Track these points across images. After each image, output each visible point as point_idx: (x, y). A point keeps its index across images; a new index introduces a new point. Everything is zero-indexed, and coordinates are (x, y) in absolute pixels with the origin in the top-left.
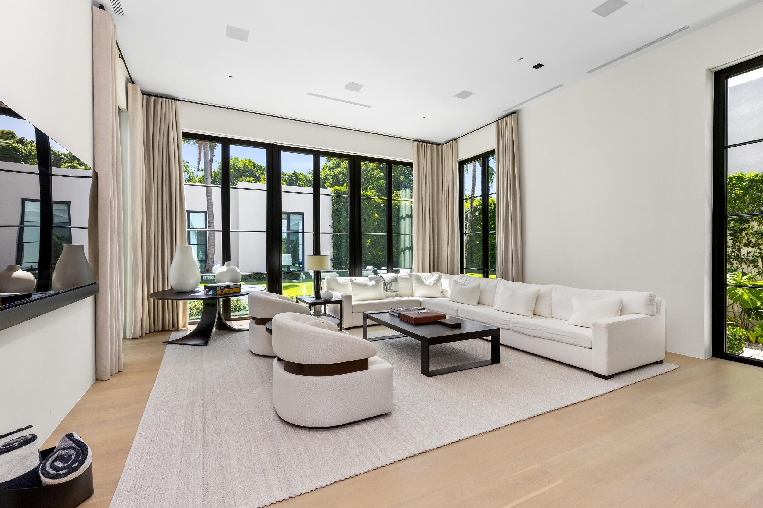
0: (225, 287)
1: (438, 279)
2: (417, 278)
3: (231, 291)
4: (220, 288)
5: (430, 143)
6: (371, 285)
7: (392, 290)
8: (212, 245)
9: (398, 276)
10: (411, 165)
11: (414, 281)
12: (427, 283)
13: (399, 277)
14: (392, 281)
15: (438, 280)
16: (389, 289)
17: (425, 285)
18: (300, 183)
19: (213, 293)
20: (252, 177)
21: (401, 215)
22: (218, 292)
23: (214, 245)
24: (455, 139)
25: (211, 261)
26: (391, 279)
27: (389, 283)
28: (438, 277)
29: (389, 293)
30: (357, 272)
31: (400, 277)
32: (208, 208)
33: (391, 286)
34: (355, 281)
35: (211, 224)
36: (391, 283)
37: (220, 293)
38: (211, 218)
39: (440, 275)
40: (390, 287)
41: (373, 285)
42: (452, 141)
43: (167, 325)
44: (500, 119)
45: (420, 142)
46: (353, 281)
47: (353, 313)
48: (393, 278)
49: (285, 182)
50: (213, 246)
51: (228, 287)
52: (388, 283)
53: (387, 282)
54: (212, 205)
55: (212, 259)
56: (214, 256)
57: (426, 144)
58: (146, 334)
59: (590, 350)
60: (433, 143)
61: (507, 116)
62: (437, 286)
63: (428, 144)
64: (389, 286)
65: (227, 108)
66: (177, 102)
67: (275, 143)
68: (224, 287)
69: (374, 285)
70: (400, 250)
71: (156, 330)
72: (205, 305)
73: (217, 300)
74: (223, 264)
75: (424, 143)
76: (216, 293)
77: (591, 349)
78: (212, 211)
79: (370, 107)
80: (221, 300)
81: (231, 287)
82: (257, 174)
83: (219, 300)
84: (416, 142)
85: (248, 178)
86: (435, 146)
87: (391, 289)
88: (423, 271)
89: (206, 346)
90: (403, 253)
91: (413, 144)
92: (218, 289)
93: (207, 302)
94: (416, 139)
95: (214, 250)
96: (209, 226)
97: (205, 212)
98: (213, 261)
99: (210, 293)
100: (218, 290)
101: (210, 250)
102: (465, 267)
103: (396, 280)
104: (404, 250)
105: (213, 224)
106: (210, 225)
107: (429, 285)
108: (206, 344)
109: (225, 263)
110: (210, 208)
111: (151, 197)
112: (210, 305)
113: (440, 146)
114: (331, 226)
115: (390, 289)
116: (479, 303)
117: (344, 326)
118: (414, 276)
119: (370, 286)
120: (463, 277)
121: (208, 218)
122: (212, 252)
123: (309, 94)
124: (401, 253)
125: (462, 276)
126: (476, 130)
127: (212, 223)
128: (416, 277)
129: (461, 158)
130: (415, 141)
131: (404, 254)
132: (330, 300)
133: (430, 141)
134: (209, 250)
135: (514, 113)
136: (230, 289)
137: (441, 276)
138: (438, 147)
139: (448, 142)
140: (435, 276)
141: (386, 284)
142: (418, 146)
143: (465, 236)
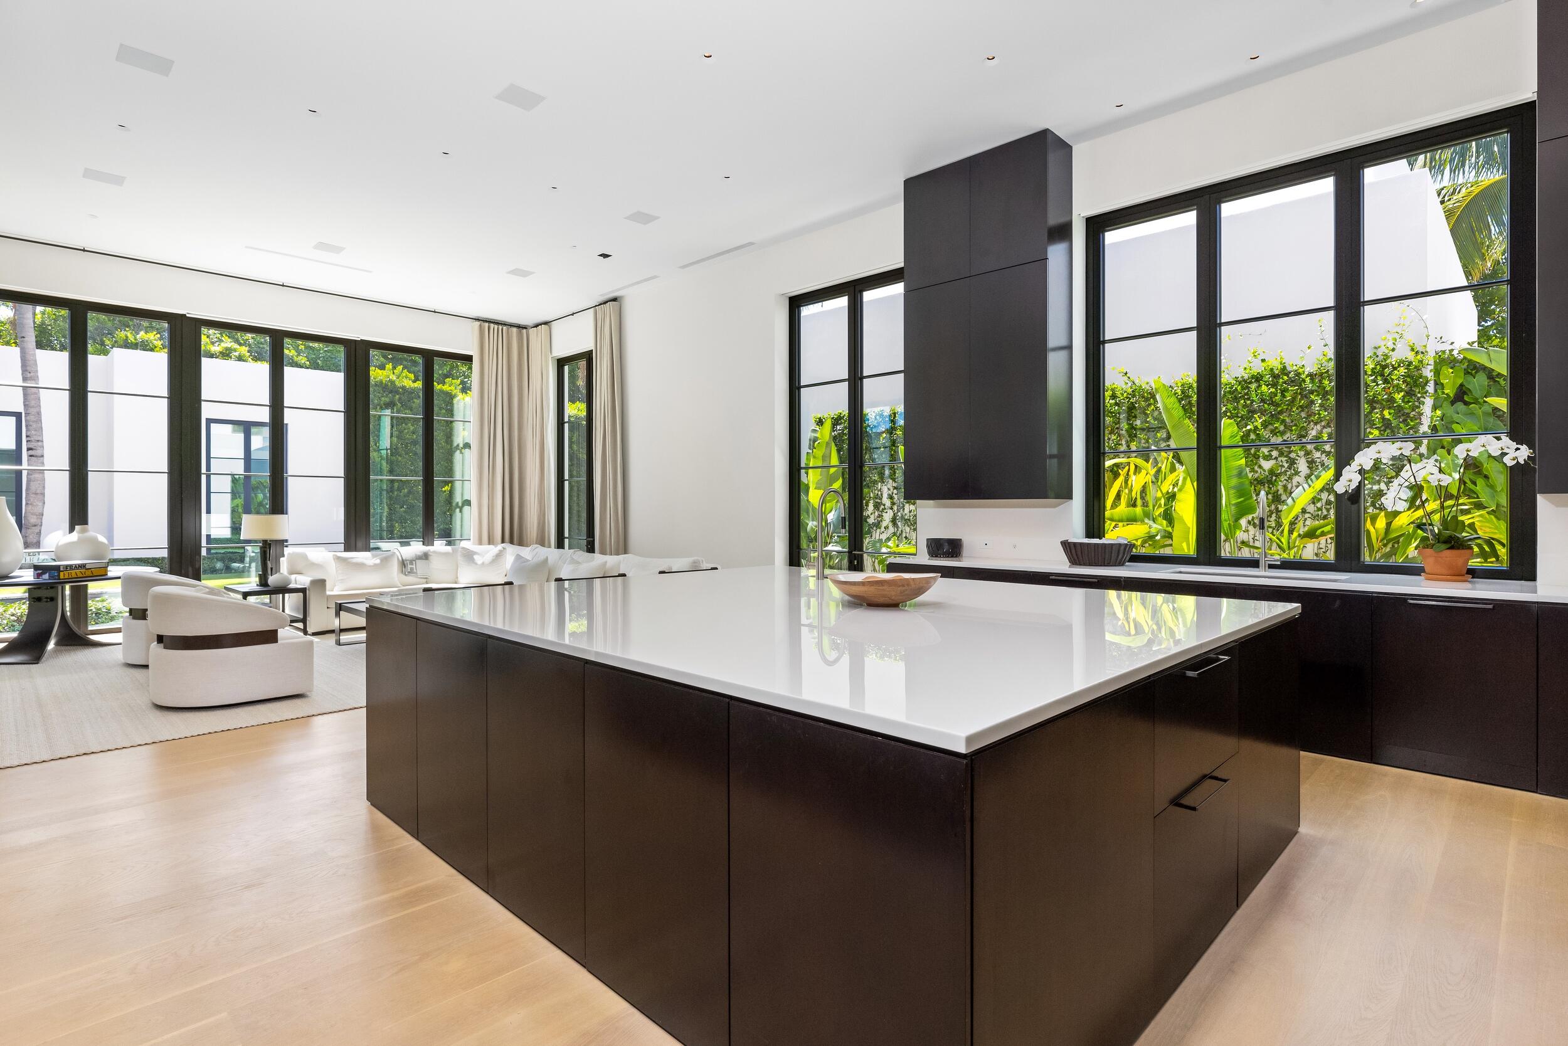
0: (75, 566)
1: (499, 553)
2: (465, 553)
3: (88, 573)
4: (66, 568)
5: (505, 325)
6: (372, 564)
7: (416, 573)
8: (36, 494)
9: (428, 550)
10: (468, 359)
11: (459, 558)
12: (480, 560)
13: (432, 552)
14: (417, 559)
15: (499, 556)
16: (409, 570)
17: (477, 564)
19: (52, 577)
20: (155, 333)
21: (455, 444)
22: (62, 574)
23: (43, 494)
24: (546, 323)
25: (36, 530)
26: (415, 555)
27: (411, 562)
28: (497, 551)
29: (410, 577)
30: (360, 544)
31: (434, 552)
32: (25, 405)
33: (414, 566)
34: (342, 558)
35: (36, 444)
36: (415, 562)
37: (66, 577)
38: (36, 430)
39: (504, 548)
40: (411, 569)
41: (375, 565)
42: (541, 325)
44: (599, 305)
45: (486, 321)
46: (338, 558)
47: (328, 608)
48: (418, 553)
49: (247, 348)
50: (40, 497)
51: (83, 566)
52: (409, 562)
53: (406, 560)
54: (39, 399)
55: (35, 526)
56: (42, 519)
57: (496, 326)
60: (511, 325)
61: (605, 303)
62: (497, 565)
63: (500, 327)
64: (409, 566)
67: (187, 313)
69: (378, 564)
70: (454, 504)
72: (33, 600)
73: (60, 588)
74: (72, 530)
75: (492, 325)
76: (59, 575)
78: (39, 413)
80: (67, 587)
81: (87, 567)
83: (62, 587)
84: (478, 323)
85: (142, 333)
86: (515, 330)
87: (415, 571)
88: (480, 543)
89: (37, 663)
90: (458, 510)
91: (473, 324)
92: (62, 569)
93: (39, 593)
94: (480, 317)
95: (41, 504)
96: (29, 449)
97: (18, 416)
98: (40, 531)
99: (46, 576)
100: (62, 571)
101: (31, 504)
102: (566, 534)
103: (425, 556)
104: (460, 504)
105: (40, 444)
106: (30, 446)
107: (483, 563)
108: (37, 660)
109: (77, 527)
110: (33, 407)
112: (45, 600)
113: (525, 330)
115: (411, 572)
117: (310, 631)
118: (460, 549)
119: (370, 566)
121: (27, 430)
122: (37, 510)
124: (454, 511)
126: (572, 314)
127: (38, 441)
128: (462, 552)
129: (555, 355)
130: (477, 320)
131: (461, 511)
132: (285, 587)
133: (505, 321)
134: (27, 504)
135: (615, 300)
136: (85, 569)
138: (520, 331)
139: (536, 326)
140: (494, 550)
141: (405, 562)
142: (481, 329)
143: (566, 484)
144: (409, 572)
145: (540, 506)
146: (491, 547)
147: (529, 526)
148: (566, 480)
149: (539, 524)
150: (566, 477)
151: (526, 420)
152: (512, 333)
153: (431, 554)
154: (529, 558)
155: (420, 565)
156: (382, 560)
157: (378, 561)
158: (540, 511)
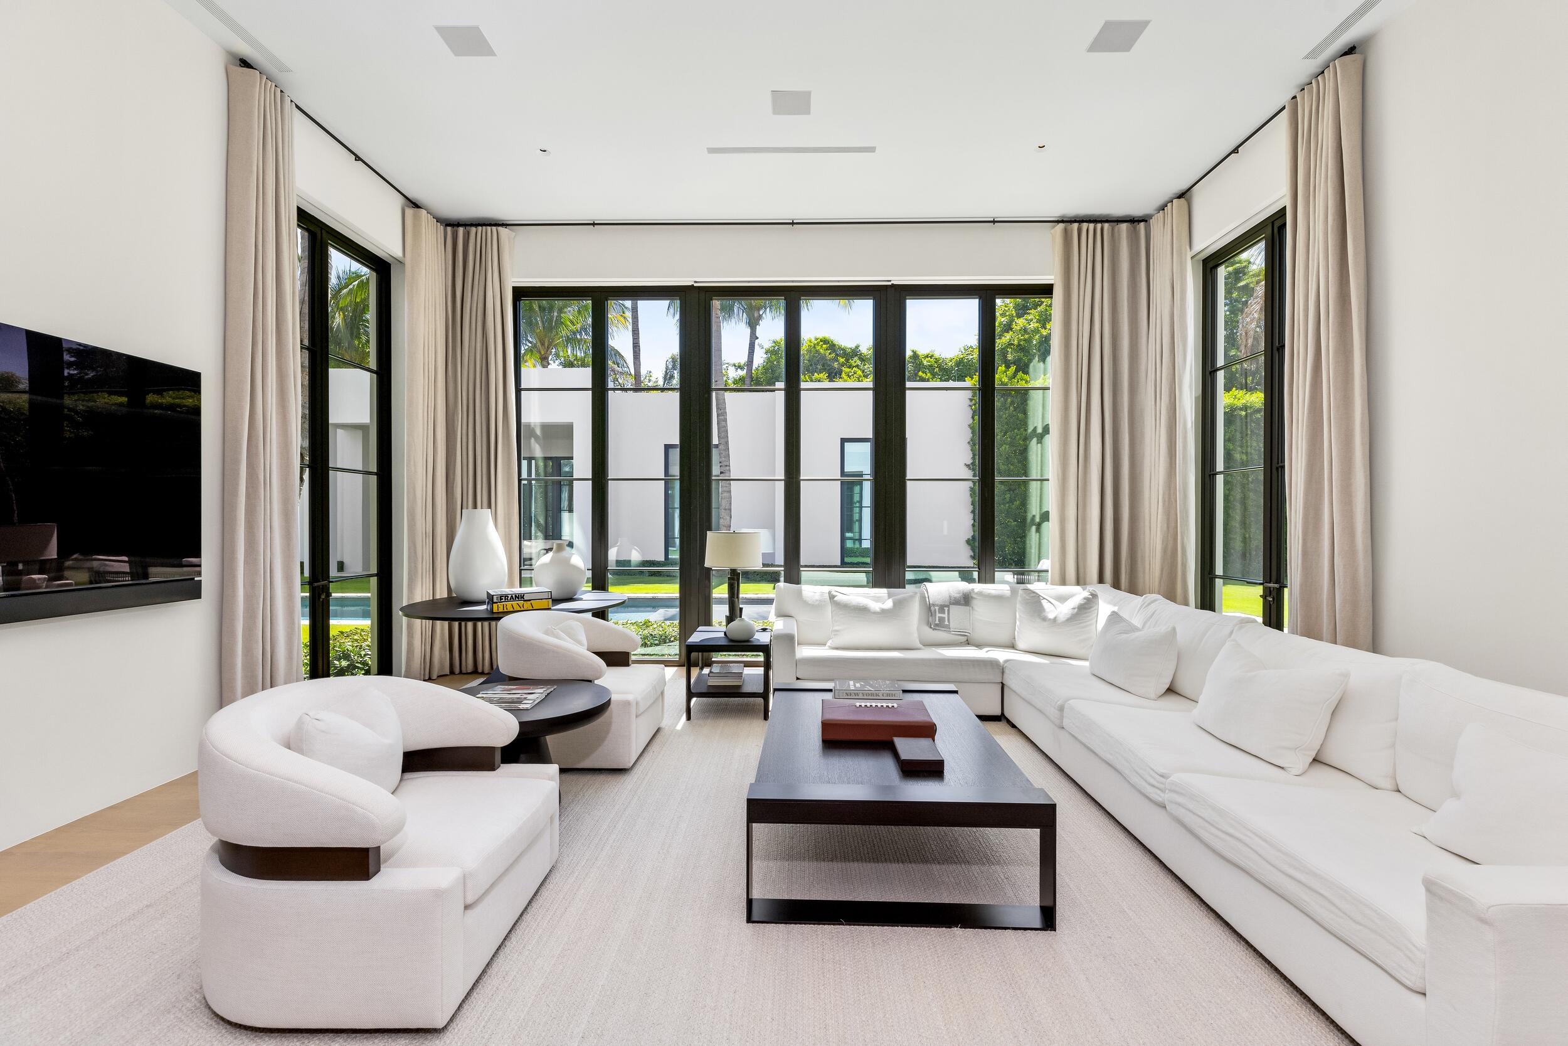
0: (512, 596)
1: (1085, 604)
2: (1027, 597)
3: (527, 606)
4: (501, 599)
5: (1107, 221)
7: (948, 627)
9: (976, 591)
10: (1044, 291)
11: (1018, 606)
12: (1051, 616)
13: (977, 593)
14: (952, 603)
15: (1087, 607)
16: (937, 622)
17: (1045, 619)
18: (924, 375)
22: (495, 606)
23: (730, 510)
24: (1181, 195)
26: (950, 597)
27: (942, 608)
28: (1085, 599)
29: (941, 635)
31: (980, 594)
33: (946, 616)
34: (839, 598)
36: (946, 609)
40: (941, 620)
41: (884, 612)
42: (1173, 201)
43: (481, 663)
44: (1301, 90)
45: (1075, 221)
46: (834, 597)
47: (798, 679)
48: (957, 595)
51: (519, 597)
52: (937, 608)
53: (934, 605)
57: (1092, 226)
58: (438, 676)
59: (1417, 999)
61: (1322, 71)
62: (1082, 625)
63: (1098, 225)
64: (938, 615)
65: (594, 224)
66: (500, 228)
67: (696, 282)
68: (510, 596)
70: (1029, 520)
71: (464, 670)
75: (1086, 225)
76: (492, 608)
77: (1425, 994)
79: (872, 150)
81: (526, 598)
82: (836, 365)
84: (1061, 225)
86: (1124, 228)
87: (946, 623)
88: (1063, 581)
90: (1034, 528)
91: (1052, 231)
94: (1063, 217)
100: (496, 603)
103: (966, 600)
104: (1037, 520)
105: (728, 468)
107: (1055, 619)
110: (723, 438)
111: (456, 418)
113: (1142, 224)
114: (968, 466)
115: (943, 625)
116: (1171, 690)
118: (1020, 592)
119: (875, 613)
120: (1149, 604)
123: (712, 151)
125: (1149, 601)
126: (1235, 150)
128: (1025, 595)
130: (1058, 221)
131: (1038, 530)
132: (748, 641)
133: (1108, 215)
135: (1349, 50)
136: (524, 601)
137: (1094, 596)
138: (1135, 228)
139: (1163, 208)
140: (1079, 594)
141: (932, 608)
142: (1067, 235)
143: (1220, 479)
144: (936, 625)
145: (1168, 519)
146: (1078, 588)
147: (1147, 555)
148: (1220, 473)
149: (1165, 550)
150: (1220, 466)
151: (1142, 374)
152: (1119, 231)
153: (974, 596)
154: (1137, 622)
155: (956, 616)
156: (895, 604)
157: (889, 604)
158: (1168, 528)
